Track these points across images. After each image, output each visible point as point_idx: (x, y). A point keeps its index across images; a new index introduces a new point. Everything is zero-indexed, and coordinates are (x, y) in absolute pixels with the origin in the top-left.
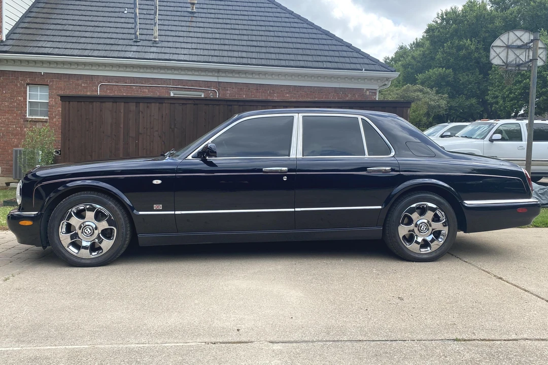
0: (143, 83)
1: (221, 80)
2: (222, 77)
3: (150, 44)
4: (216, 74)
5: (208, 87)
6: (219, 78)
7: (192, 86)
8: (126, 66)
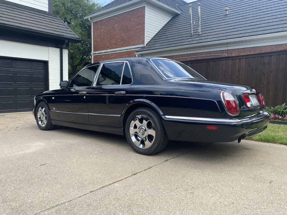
0: (192, 56)
1: (229, 48)
2: (229, 46)
3: (197, 36)
4: (226, 46)
5: (222, 53)
6: (228, 47)
7: (214, 54)
8: (185, 49)
